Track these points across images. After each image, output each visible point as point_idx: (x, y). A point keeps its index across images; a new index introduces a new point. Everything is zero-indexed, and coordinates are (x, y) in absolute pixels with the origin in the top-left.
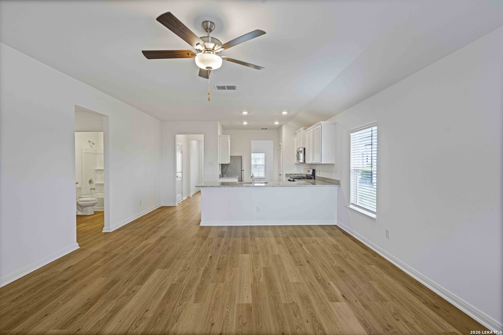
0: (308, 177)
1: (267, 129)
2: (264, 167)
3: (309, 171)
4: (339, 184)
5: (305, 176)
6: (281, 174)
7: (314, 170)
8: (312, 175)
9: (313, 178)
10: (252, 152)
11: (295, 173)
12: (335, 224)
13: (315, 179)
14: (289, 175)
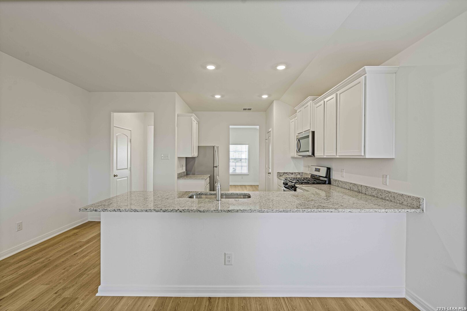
0: (315, 180)
1: (250, 109)
2: (247, 161)
3: (318, 170)
4: (419, 208)
5: (310, 177)
6: (270, 171)
7: (329, 170)
8: (325, 177)
9: (327, 182)
10: (230, 143)
11: (291, 172)
12: (403, 296)
13: (330, 183)
14: (282, 175)
